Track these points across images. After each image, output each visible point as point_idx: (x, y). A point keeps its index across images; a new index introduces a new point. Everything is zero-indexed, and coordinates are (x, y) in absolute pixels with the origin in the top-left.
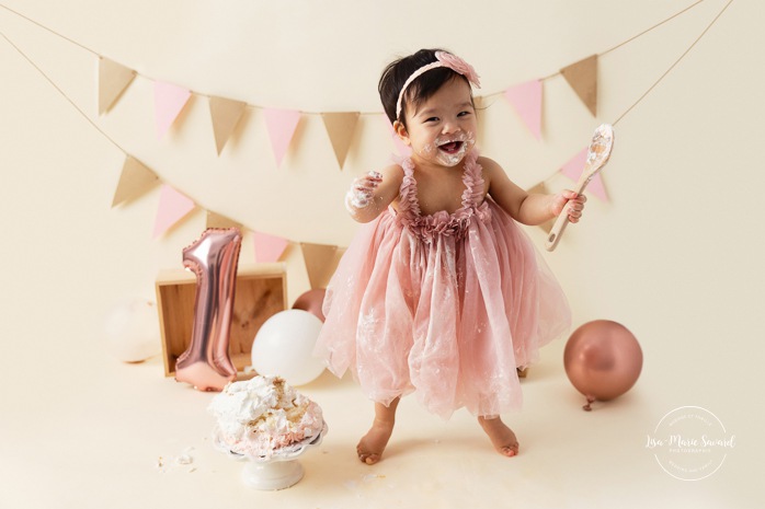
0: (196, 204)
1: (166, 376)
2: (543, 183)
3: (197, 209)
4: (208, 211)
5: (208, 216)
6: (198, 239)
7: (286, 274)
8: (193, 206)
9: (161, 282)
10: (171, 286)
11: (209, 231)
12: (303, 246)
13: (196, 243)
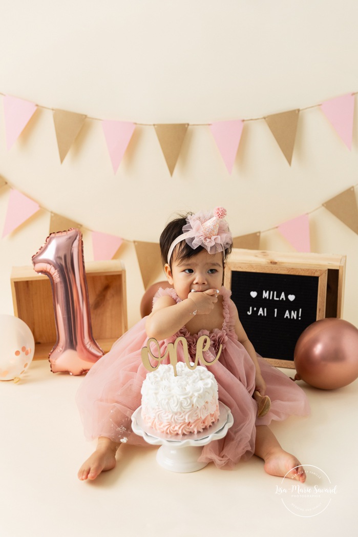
0: (40, 206)
2: (353, 187)
3: (41, 211)
4: (52, 213)
5: (52, 217)
6: (43, 245)
7: (125, 271)
8: (37, 209)
9: (15, 279)
10: (23, 282)
11: (52, 235)
12: (136, 243)
13: (42, 250)
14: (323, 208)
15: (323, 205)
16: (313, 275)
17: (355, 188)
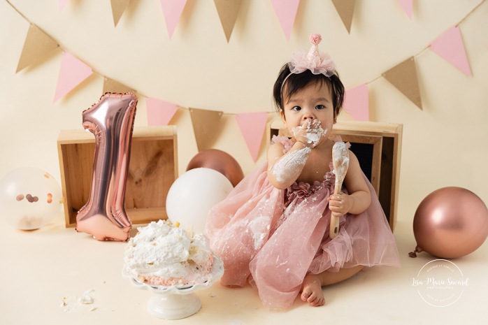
0: (93, 70)
1: (67, 227)
2: (413, 57)
3: (94, 76)
4: (105, 77)
5: (105, 82)
6: (97, 103)
7: (176, 136)
8: (91, 73)
9: (62, 141)
10: (72, 145)
11: (107, 95)
12: (192, 111)
13: (95, 106)
14: (383, 78)
15: (382, 75)
16: (367, 143)
17: (415, 58)
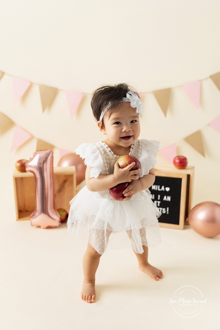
1: (17, 220)
4: (38, 139)
8: (30, 137)
9: (15, 176)
10: (20, 178)
11: (37, 152)
13: (31, 159)
14: (184, 141)
